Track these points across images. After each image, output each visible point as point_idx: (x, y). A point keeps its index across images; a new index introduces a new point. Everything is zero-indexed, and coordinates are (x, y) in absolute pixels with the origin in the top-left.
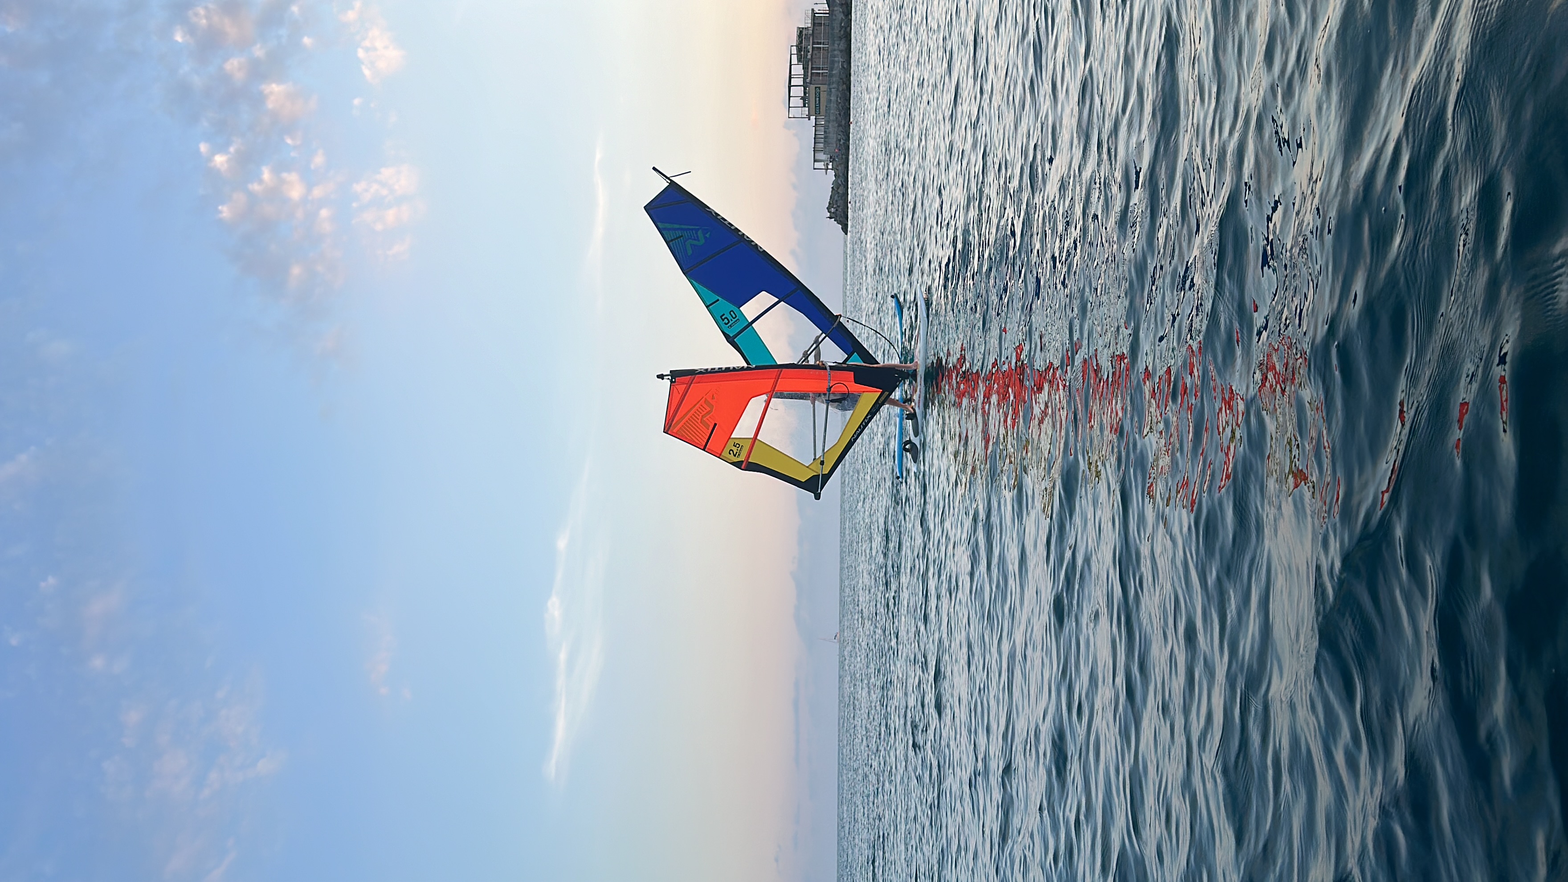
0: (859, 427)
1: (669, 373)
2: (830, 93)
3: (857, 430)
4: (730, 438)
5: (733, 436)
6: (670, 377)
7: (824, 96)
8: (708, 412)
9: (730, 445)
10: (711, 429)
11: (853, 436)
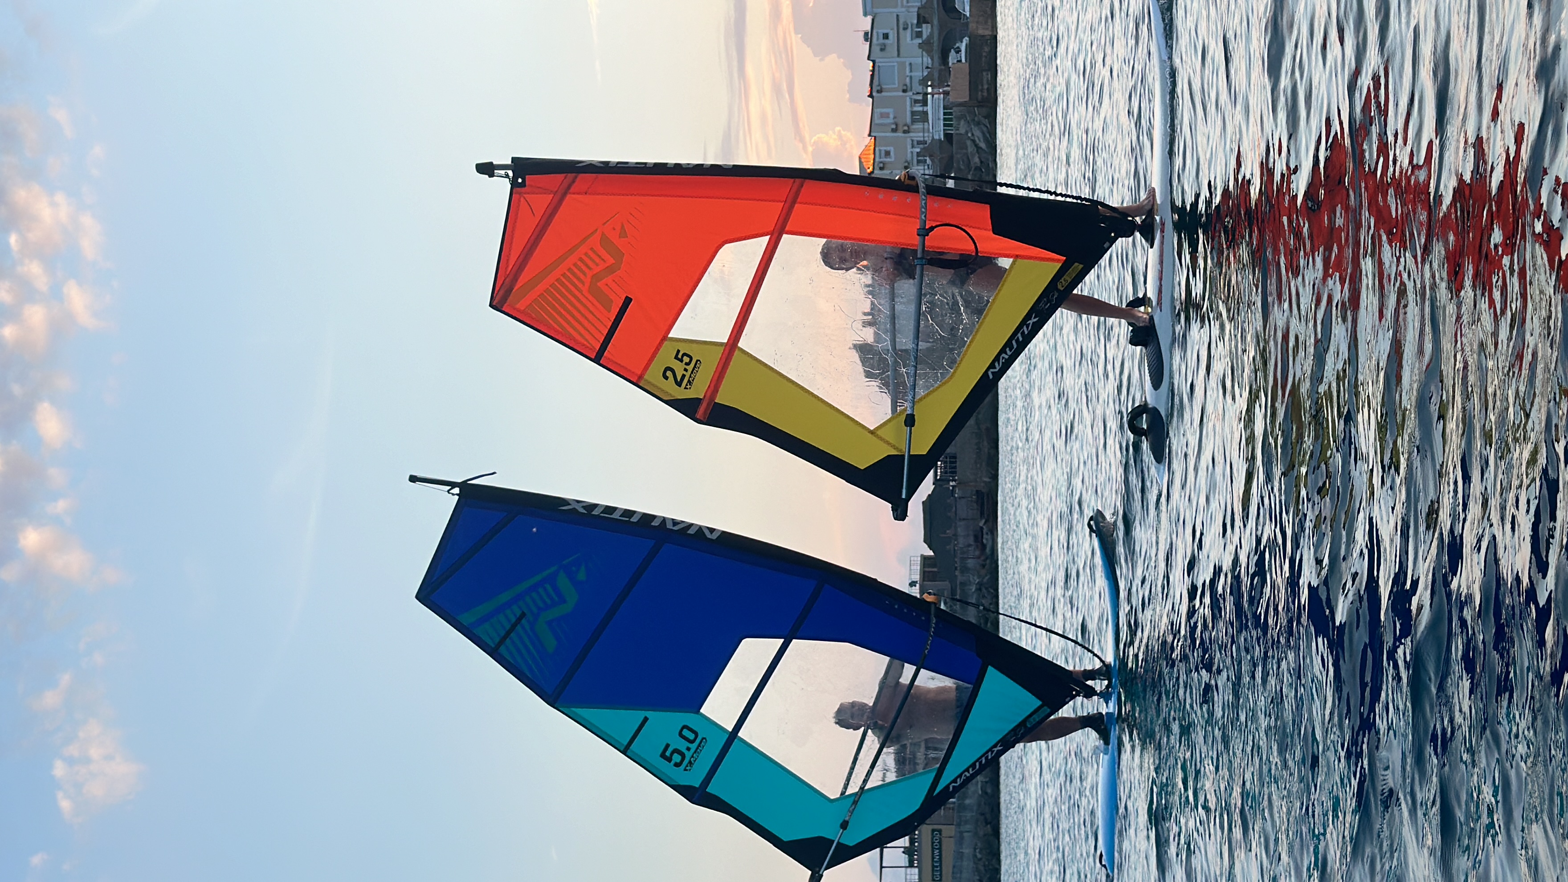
0: (1008, 344)
1: (509, 162)
2: (960, 840)
3: (1003, 351)
4: (665, 338)
5: (670, 335)
6: (510, 173)
7: (949, 847)
8: (610, 269)
9: (666, 357)
10: (615, 311)
11: (992, 366)
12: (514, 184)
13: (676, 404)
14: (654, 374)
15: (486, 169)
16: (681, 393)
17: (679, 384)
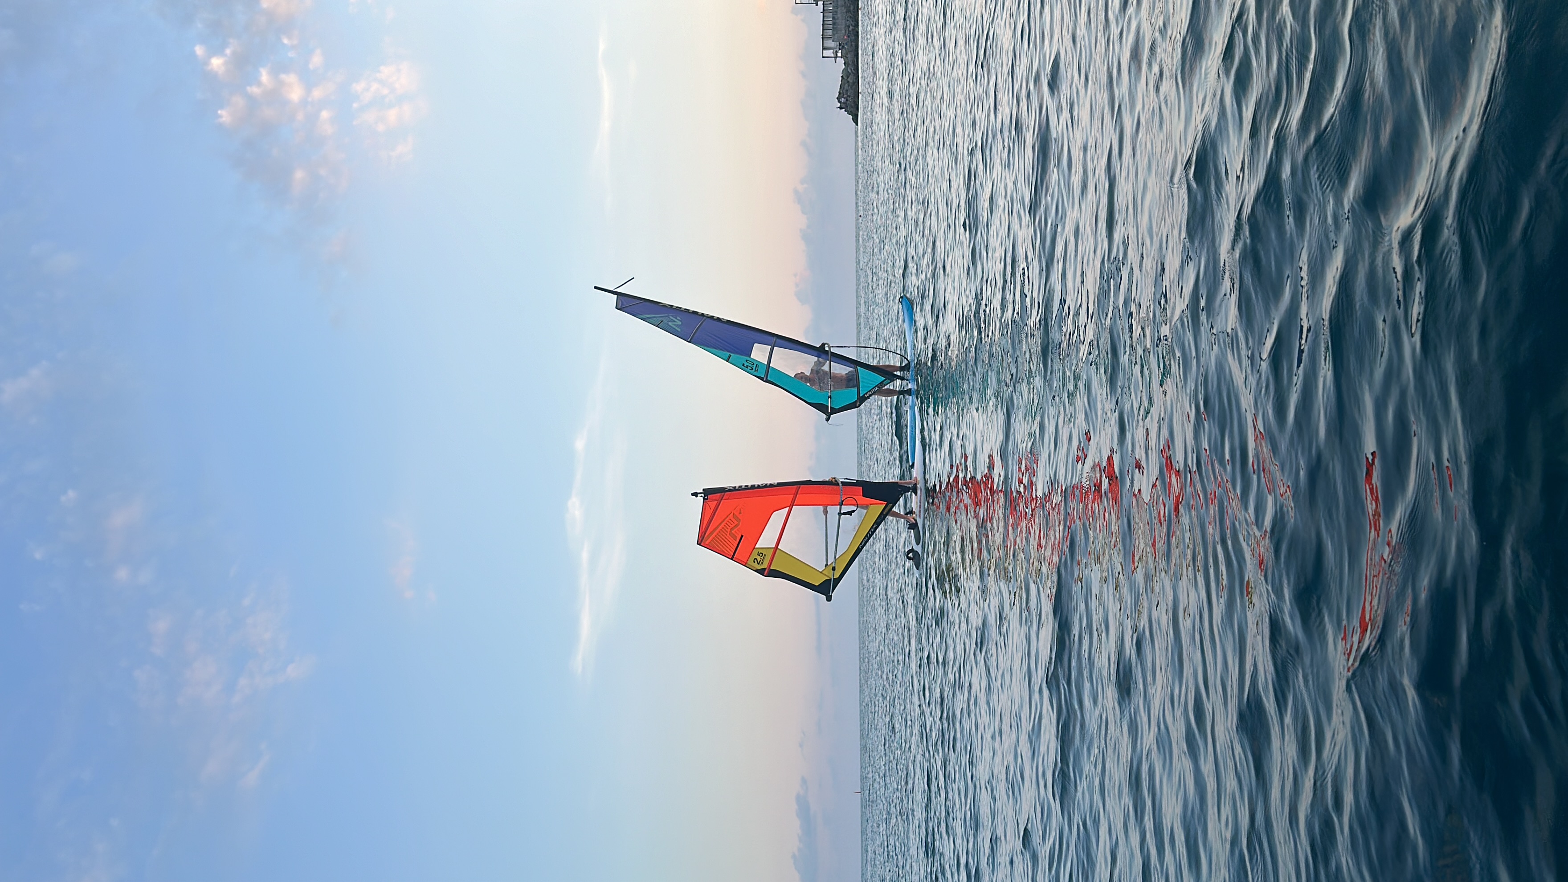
0: (867, 535)
1: (702, 491)
3: (864, 538)
4: (754, 548)
5: (757, 546)
6: (703, 495)
8: (736, 526)
9: (755, 555)
10: (738, 541)
11: (861, 544)
12: (704, 499)
13: (757, 571)
14: (750, 562)
15: (695, 494)
16: (759, 567)
17: (759, 564)
